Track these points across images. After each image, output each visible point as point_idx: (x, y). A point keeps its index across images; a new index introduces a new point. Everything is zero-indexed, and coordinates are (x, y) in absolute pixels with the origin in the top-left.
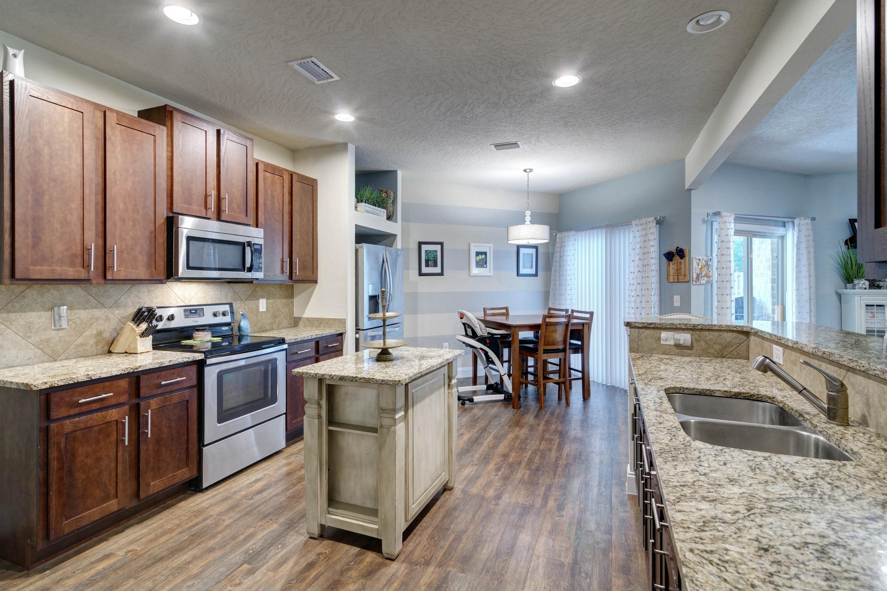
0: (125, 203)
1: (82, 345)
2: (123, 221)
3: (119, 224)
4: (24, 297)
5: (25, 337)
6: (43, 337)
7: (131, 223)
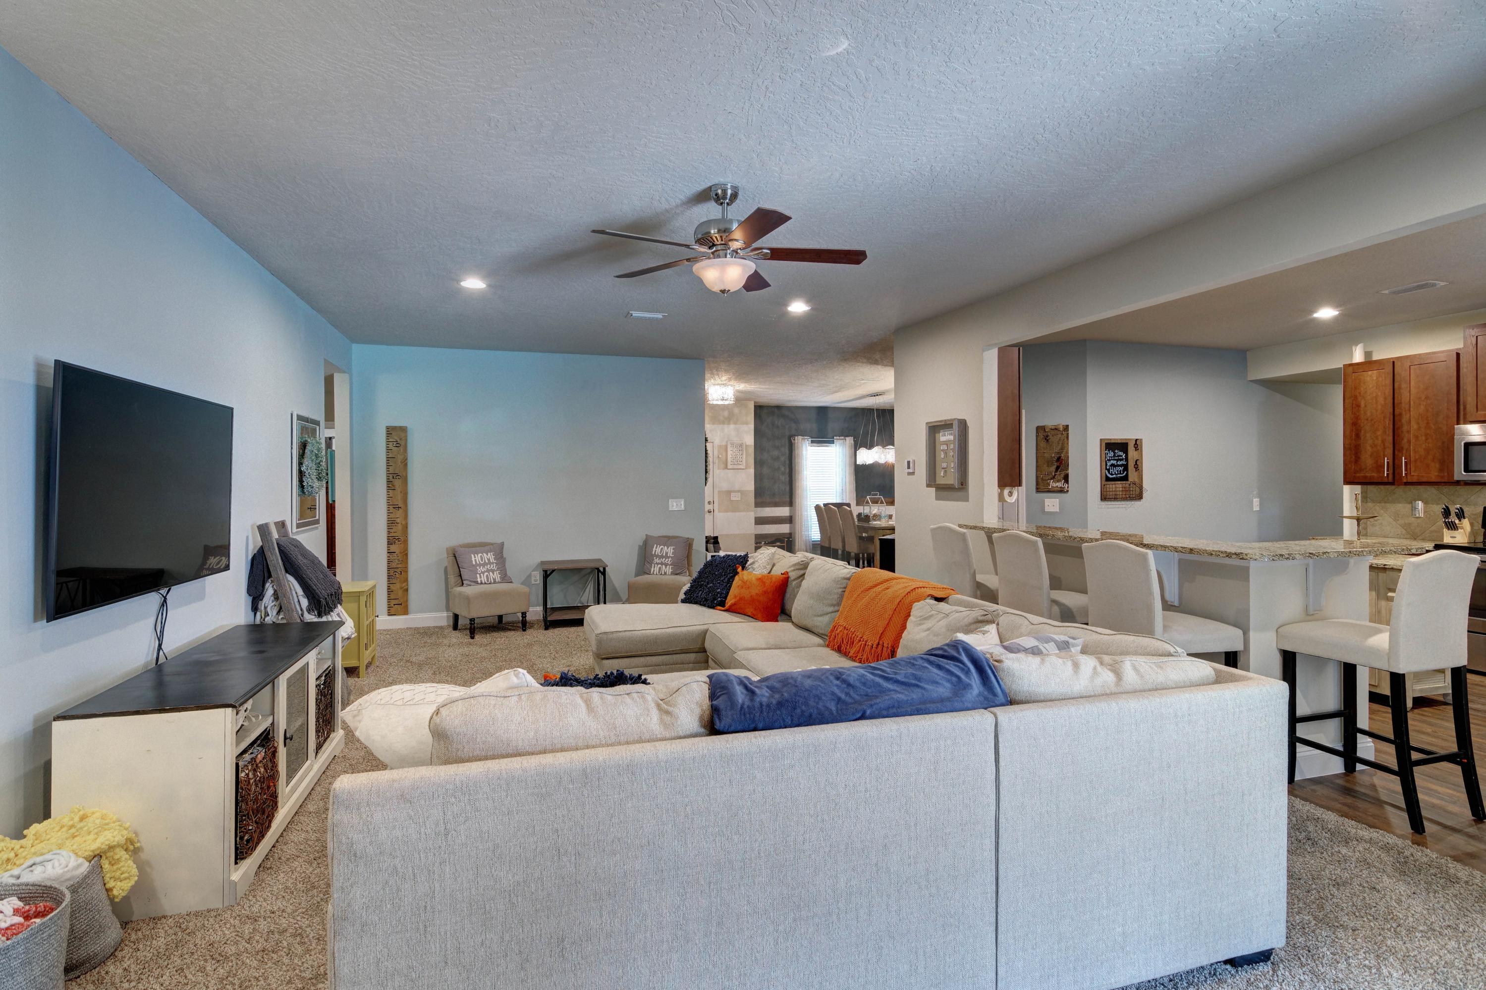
0: (1418, 424)
1: (1432, 532)
2: (1417, 437)
3: (1413, 440)
4: (1394, 493)
5: (1395, 520)
6: (1406, 522)
7: (1424, 438)
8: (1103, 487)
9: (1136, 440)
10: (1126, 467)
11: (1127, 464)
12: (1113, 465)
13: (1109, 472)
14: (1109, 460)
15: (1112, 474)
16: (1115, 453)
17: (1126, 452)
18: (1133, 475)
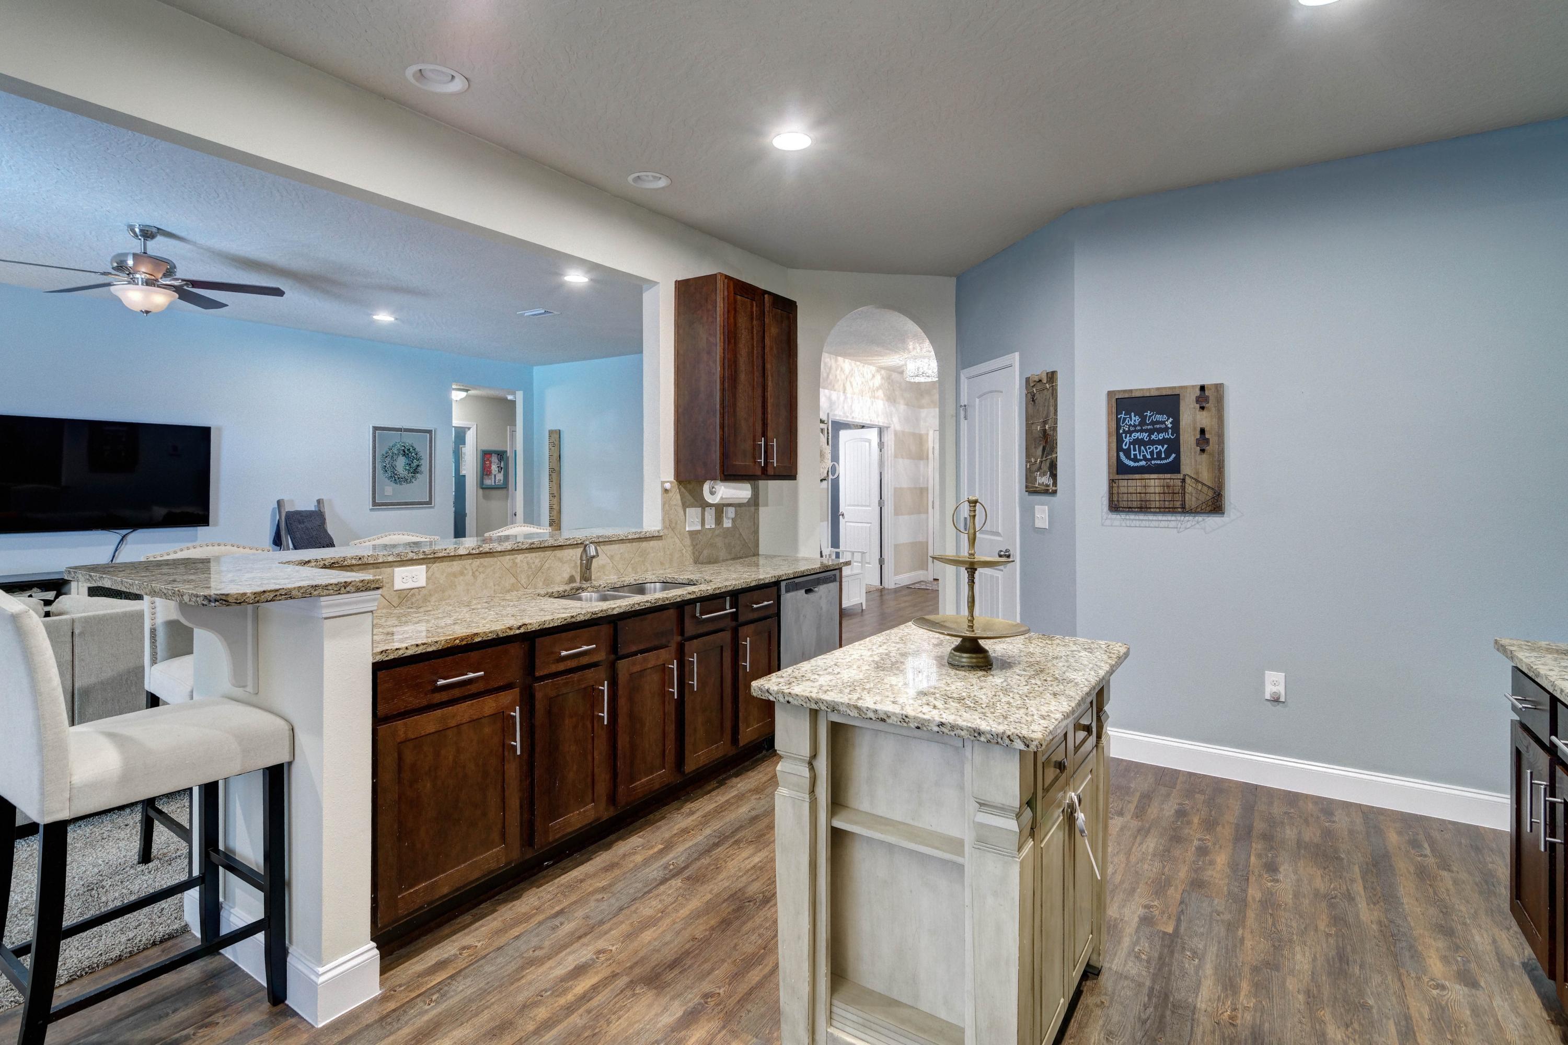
8: (1112, 481)
9: (1202, 388)
10: (1174, 446)
11: (1177, 439)
12: (1139, 442)
13: (1128, 457)
14: (1130, 432)
15: (1135, 460)
16: (1143, 419)
17: (1175, 414)
18: (1191, 460)
